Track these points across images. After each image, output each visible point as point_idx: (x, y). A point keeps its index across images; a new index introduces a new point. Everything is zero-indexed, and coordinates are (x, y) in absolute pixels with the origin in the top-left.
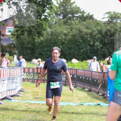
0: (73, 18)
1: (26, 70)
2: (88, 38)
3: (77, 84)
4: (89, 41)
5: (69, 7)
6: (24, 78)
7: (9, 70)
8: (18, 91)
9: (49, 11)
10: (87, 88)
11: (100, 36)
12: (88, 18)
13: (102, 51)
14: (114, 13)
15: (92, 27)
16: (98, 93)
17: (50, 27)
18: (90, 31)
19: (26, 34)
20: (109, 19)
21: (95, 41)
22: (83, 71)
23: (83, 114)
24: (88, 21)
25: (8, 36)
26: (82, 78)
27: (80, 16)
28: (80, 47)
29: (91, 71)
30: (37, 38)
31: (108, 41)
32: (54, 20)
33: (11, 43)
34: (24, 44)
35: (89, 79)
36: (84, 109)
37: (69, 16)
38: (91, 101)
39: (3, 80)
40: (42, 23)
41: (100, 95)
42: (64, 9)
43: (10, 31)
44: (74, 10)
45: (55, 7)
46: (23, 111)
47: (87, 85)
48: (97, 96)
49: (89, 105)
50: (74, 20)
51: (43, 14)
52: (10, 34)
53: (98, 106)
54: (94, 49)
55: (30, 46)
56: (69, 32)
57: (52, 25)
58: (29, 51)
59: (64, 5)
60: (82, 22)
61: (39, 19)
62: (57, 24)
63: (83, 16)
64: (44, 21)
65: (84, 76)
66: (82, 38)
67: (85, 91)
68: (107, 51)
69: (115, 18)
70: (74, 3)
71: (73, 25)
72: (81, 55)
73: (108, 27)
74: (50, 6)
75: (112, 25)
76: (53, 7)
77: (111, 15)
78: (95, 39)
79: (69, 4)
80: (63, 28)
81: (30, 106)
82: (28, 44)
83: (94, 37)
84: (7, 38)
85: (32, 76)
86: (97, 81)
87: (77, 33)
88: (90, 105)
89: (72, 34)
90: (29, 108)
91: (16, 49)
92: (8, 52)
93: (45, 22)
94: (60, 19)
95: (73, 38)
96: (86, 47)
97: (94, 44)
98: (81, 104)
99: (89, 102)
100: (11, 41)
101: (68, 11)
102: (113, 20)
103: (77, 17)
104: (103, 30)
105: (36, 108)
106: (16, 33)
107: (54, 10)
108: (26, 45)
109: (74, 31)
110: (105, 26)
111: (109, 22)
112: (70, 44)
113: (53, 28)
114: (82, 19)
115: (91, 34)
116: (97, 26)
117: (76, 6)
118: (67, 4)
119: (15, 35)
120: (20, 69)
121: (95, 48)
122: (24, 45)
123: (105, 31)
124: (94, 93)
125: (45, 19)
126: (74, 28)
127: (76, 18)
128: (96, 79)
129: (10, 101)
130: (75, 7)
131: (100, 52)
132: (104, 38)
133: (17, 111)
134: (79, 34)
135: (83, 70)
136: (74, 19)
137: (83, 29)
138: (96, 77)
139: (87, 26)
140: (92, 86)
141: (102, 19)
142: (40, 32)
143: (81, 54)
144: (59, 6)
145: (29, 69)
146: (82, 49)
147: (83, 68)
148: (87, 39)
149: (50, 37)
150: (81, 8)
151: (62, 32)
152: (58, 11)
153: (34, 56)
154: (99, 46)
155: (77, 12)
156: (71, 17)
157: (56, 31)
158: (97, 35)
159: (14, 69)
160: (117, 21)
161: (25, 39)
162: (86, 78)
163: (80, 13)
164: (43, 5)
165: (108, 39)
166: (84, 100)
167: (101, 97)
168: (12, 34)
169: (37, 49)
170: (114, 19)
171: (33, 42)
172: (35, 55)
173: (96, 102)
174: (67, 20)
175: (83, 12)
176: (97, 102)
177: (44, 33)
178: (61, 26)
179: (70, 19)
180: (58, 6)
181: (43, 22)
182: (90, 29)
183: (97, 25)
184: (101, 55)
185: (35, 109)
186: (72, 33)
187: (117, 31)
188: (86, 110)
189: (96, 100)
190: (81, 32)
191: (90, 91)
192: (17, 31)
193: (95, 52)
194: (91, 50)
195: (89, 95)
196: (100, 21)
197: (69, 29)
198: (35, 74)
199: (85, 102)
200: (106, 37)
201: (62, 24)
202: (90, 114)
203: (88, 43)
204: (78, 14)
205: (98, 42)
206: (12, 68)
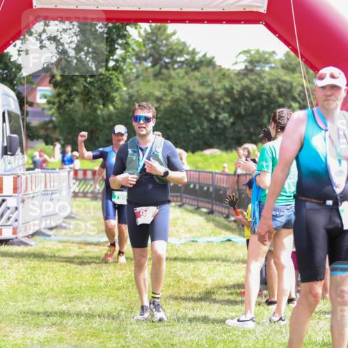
0: (173, 65)
1: (80, 175)
2: (204, 104)
3: (184, 200)
4: (208, 112)
5: (164, 42)
6: (77, 191)
7: (43, 174)
8: (66, 218)
9: (124, 51)
10: (205, 208)
11: (228, 100)
12: (205, 63)
13: (234, 131)
14: (257, 51)
15: (212, 82)
16: (227, 217)
17: (127, 83)
18: (208, 91)
19: (77, 100)
20: (246, 64)
21: (220, 110)
22: (195, 173)
23: (196, 260)
24: (204, 70)
25: (40, 106)
26: (195, 186)
27: (186, 60)
28: (189, 124)
29: (212, 173)
30: (102, 106)
31: (245, 110)
32: (134, 70)
33: (47, 119)
34: (73, 120)
35: (208, 188)
36: (199, 251)
37: (165, 62)
38: (213, 232)
39: (31, 195)
41: (230, 222)
42: (154, 48)
43: (45, 97)
44: (174, 47)
45: (136, 42)
47: (204, 202)
48: (226, 223)
49: (208, 242)
50: (174, 69)
51: (111, 58)
52: (44, 101)
53: (228, 243)
54: (217, 128)
55: (86, 124)
56: (165, 95)
57: (130, 81)
59: (154, 38)
60: (191, 73)
61: (104, 69)
62: (141, 78)
63: (193, 60)
64: (114, 72)
65: (199, 183)
66: (193, 104)
67: (201, 214)
68: (244, 131)
69: (258, 62)
70: (174, 33)
71: (174, 78)
72: (191, 141)
73: (246, 82)
74: (124, 41)
75: (253, 77)
76: (131, 42)
77: (251, 56)
78: (218, 106)
79: (163, 37)
80: (154, 86)
82: (83, 120)
83: (217, 102)
84: (39, 110)
85: (91, 186)
86: (225, 192)
87: (181, 95)
88: (211, 242)
89: (173, 98)
90: (86, 252)
91: (57, 131)
92: (41, 138)
93: (116, 74)
94: (147, 69)
95: (174, 107)
96: (201, 124)
97: (216, 118)
98: (193, 241)
99: (210, 235)
100: (47, 116)
101: (162, 50)
102: (255, 66)
103: (180, 62)
104: (235, 87)
105: (100, 252)
106: (56, 100)
107: (133, 50)
108: (79, 123)
109: (176, 92)
110: (239, 80)
111: (247, 72)
112: (169, 119)
113: (132, 87)
114: (190, 66)
115: (210, 97)
116: (224, 79)
117: (178, 40)
118: (159, 36)
119: (54, 104)
120: (67, 173)
121: (219, 125)
122: (74, 124)
123: (239, 88)
124: (220, 217)
125: (115, 68)
126: (177, 85)
127: (180, 64)
128: (224, 188)
129: (47, 238)
130: (176, 41)
131: (230, 133)
132: (237, 105)
134: (186, 97)
135: (196, 171)
136: (176, 66)
137: (194, 87)
138: (222, 185)
139: (201, 81)
140: (214, 202)
141: (233, 65)
142: (108, 94)
143: (191, 138)
144: (144, 41)
145: (85, 172)
146: (194, 128)
147: (197, 168)
148: (203, 108)
149: (126, 105)
150: (188, 44)
151: (152, 94)
152: (141, 51)
154: (227, 121)
155: (181, 53)
156: (169, 63)
157: (140, 92)
158: (222, 98)
159: (53, 173)
160: (263, 69)
161: (76, 111)
162: (201, 188)
163: (188, 54)
164: (110, 39)
165: (245, 105)
166: (198, 231)
167: (234, 225)
168: (49, 102)
169: (101, 131)
170: (256, 64)
171: (92, 118)
172: (97, 143)
174: (161, 69)
175: (194, 53)
176: (225, 234)
177: (115, 97)
178: (149, 81)
179: (167, 68)
180: (141, 40)
181: (111, 74)
182: (209, 86)
183: (222, 77)
184: (233, 139)
185: (98, 254)
186: (172, 96)
187: (263, 89)
188: (204, 253)
189: (223, 232)
190: (189, 92)
191: (211, 212)
192: (59, 95)
193: (219, 134)
194: (211, 129)
195: (208, 220)
196: (228, 70)
197: (165, 87)
199: (201, 236)
200: (243, 103)
201: (151, 78)
202: (212, 259)
203: (205, 114)
204: (182, 56)
205: (225, 112)
206: (49, 171)
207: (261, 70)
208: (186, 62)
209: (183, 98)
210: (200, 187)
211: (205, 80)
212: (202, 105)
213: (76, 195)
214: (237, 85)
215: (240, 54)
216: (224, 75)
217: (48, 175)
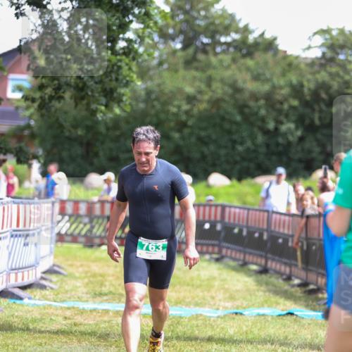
0: (214, 48)
1: (69, 208)
2: (259, 108)
3: (224, 251)
4: (263, 120)
5: (203, 13)
6: (63, 232)
7: (15, 207)
8: (44, 273)
9: (142, 26)
10: (256, 264)
11: (295, 103)
12: (261, 47)
13: (303, 150)
14: (342, 31)
15: (272, 75)
16: (289, 278)
17: (143, 74)
18: (266, 88)
19: (67, 95)
21: (282, 118)
22: (242, 211)
23: (241, 341)
24: (260, 57)
25: (12, 104)
27: (234, 41)
28: (235, 137)
30: (103, 108)
31: (320, 118)
32: (156, 54)
33: (22, 123)
34: (61, 126)
35: (261, 235)
36: (245, 329)
37: (202, 43)
38: (266, 302)
40: (119, 64)
41: (293, 286)
42: (187, 21)
43: (19, 89)
44: (217, 22)
45: (160, 13)
46: (57, 332)
47: (254, 254)
48: (286, 287)
49: (259, 315)
50: (216, 54)
51: (121, 36)
52: (18, 95)
53: (289, 317)
54: (278, 144)
55: (80, 132)
56: (200, 92)
58: (78, 150)
59: (188, 7)
60: (242, 61)
61: (110, 52)
62: (165, 66)
63: (244, 41)
64: (124, 57)
65: (247, 227)
66: (242, 108)
67: (249, 273)
68: (318, 149)
69: (342, 47)
71: (214, 68)
72: (236, 163)
73: (323, 76)
74: (143, 11)
75: (334, 69)
76: (154, 12)
77: (332, 38)
78: (280, 111)
79: (201, 5)
80: (184, 79)
81: (79, 319)
82: (75, 127)
83: (278, 106)
84: (11, 108)
85: (85, 225)
86: (286, 241)
87: (225, 93)
88: (263, 315)
89: (211, 97)
90: (75, 325)
91: (37, 142)
92: (11, 153)
93: (127, 61)
94: (174, 52)
95: (214, 111)
96: (253, 137)
97: (276, 129)
98: (236, 313)
99: (262, 305)
100: (24, 118)
101: (199, 26)
102: (338, 54)
103: (228, 44)
104: (305, 83)
105: (96, 325)
106: (37, 95)
107: (156, 23)
108: (70, 131)
109: (217, 88)
110: (313, 74)
111: (325, 62)
112: (205, 129)
113: (151, 79)
114: (240, 50)
115: (268, 97)
116: (290, 71)
117: (224, 10)
118: (195, 3)
119: (33, 100)
120: (50, 205)
121: (280, 140)
122: (62, 132)
123: (312, 86)
124: (278, 278)
125: (128, 51)
126: (219, 78)
127: (224, 47)
128: (284, 234)
129: (18, 302)
130: (220, 13)
131: (296, 153)
132: (307, 111)
133: (41, 332)
134: (232, 96)
135: (244, 209)
136: (218, 49)
137: (245, 82)
138: (282, 230)
139: (255, 73)
140: (269, 255)
141: (304, 50)
142: (112, 91)
143: (238, 158)
144: (172, 10)
145: (76, 204)
146: (242, 144)
147: (245, 203)
148: (256, 114)
149: (142, 106)
151: (180, 90)
152: (167, 26)
153: (91, 164)
154: (292, 134)
155: (226, 30)
156: (207, 44)
157: (162, 87)
158: (286, 100)
159: (30, 204)
161: (66, 113)
163: (237, 32)
164: (121, 7)
165: (321, 111)
166: (244, 299)
167: (298, 292)
168: (26, 98)
169: (103, 143)
170: (339, 51)
171: (89, 123)
172: (96, 161)
173: (282, 307)
174: (195, 53)
175: (246, 30)
176: (284, 305)
177: (124, 96)
178: (176, 71)
179: (205, 52)
180: (167, 9)
181: (120, 61)
182: (267, 80)
183: (287, 68)
184: (300, 161)
185: (94, 328)
186: (210, 94)
187: (348, 88)
188: (251, 332)
189: (282, 301)
190: (237, 90)
191: (264, 271)
192: (41, 87)
194: (268, 146)
195: (259, 283)
196: (297, 57)
197: (200, 80)
198: (95, 221)
199: (248, 307)
200: (316, 107)
201: (181, 66)
202: (264, 341)
203: (259, 123)
204: (228, 34)
205: (289, 121)
206: (24, 201)
207: (347, 60)
208: (235, 44)
209: (227, 98)
210: (248, 232)
211: (260, 71)
212: (256, 110)
213: (61, 238)
214: (308, 81)
215: (315, 34)
216: (290, 65)
217: (21, 206)
